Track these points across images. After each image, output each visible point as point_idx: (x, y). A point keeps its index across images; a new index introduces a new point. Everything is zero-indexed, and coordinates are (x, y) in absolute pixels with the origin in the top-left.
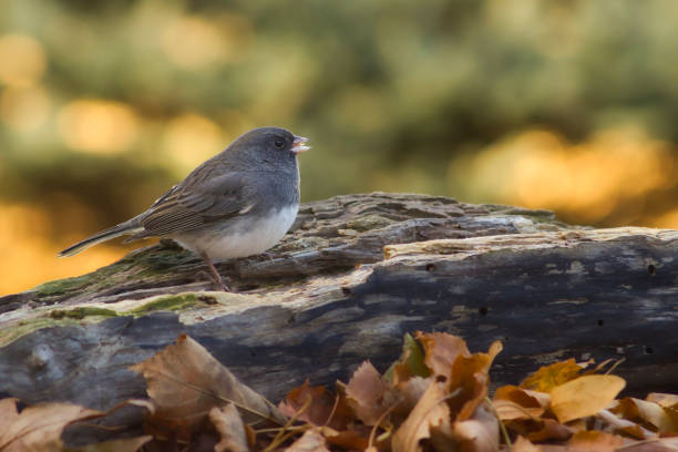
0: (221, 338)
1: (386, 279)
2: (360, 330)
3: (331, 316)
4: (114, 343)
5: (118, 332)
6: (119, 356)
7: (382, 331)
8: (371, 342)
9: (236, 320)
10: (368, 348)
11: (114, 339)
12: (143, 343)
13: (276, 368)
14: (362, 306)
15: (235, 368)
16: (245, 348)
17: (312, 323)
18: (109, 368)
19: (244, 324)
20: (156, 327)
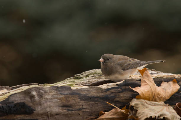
0: (82, 94)
1: (128, 82)
2: (120, 95)
3: (113, 91)
4: (53, 92)
5: (54, 89)
6: (54, 96)
7: (127, 96)
8: (123, 98)
9: (86, 89)
10: (123, 100)
11: (53, 91)
12: (60, 93)
13: (97, 103)
14: (121, 89)
15: (85, 102)
16: (88, 97)
17: (107, 92)
18: (51, 98)
19: (89, 91)
20: (64, 89)
